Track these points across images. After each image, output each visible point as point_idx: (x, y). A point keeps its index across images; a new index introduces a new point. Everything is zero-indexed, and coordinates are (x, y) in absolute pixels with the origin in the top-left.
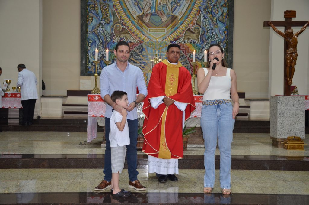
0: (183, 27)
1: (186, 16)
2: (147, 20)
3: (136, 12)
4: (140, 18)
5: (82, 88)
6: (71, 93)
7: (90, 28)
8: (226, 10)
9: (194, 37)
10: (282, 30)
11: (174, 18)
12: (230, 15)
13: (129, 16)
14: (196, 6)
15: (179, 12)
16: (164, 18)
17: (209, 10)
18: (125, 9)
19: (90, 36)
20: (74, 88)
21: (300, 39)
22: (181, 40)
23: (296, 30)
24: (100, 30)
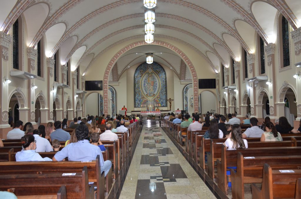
0: (156, 96)
1: (157, 94)
2: (148, 95)
3: (146, 94)
4: (147, 95)
5: (135, 110)
6: (132, 112)
7: (136, 97)
8: (165, 92)
9: (159, 99)
10: (169, 101)
11: (154, 94)
12: (166, 93)
13: (144, 94)
14: (159, 92)
15: (155, 93)
16: (152, 95)
17: (162, 92)
18: (144, 93)
19: (136, 99)
20: (133, 110)
21: (172, 102)
22: (156, 99)
23: (171, 101)
24: (138, 98)
